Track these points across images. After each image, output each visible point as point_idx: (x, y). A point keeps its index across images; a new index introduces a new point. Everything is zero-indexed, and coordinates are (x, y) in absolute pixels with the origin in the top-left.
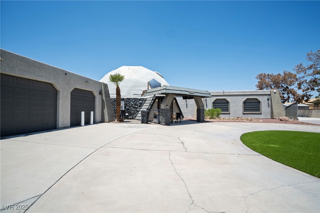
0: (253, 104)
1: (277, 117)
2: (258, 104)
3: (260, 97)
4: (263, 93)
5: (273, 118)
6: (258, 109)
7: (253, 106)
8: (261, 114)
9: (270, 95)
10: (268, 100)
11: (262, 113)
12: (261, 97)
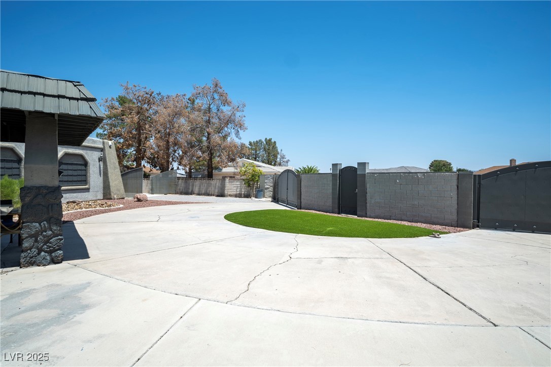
0: (76, 169)
1: (115, 195)
2: (83, 168)
3: (88, 152)
4: (93, 145)
5: (109, 197)
6: (83, 178)
7: (75, 173)
8: (88, 190)
9: (102, 150)
10: (100, 160)
11: (91, 187)
12: (90, 152)
